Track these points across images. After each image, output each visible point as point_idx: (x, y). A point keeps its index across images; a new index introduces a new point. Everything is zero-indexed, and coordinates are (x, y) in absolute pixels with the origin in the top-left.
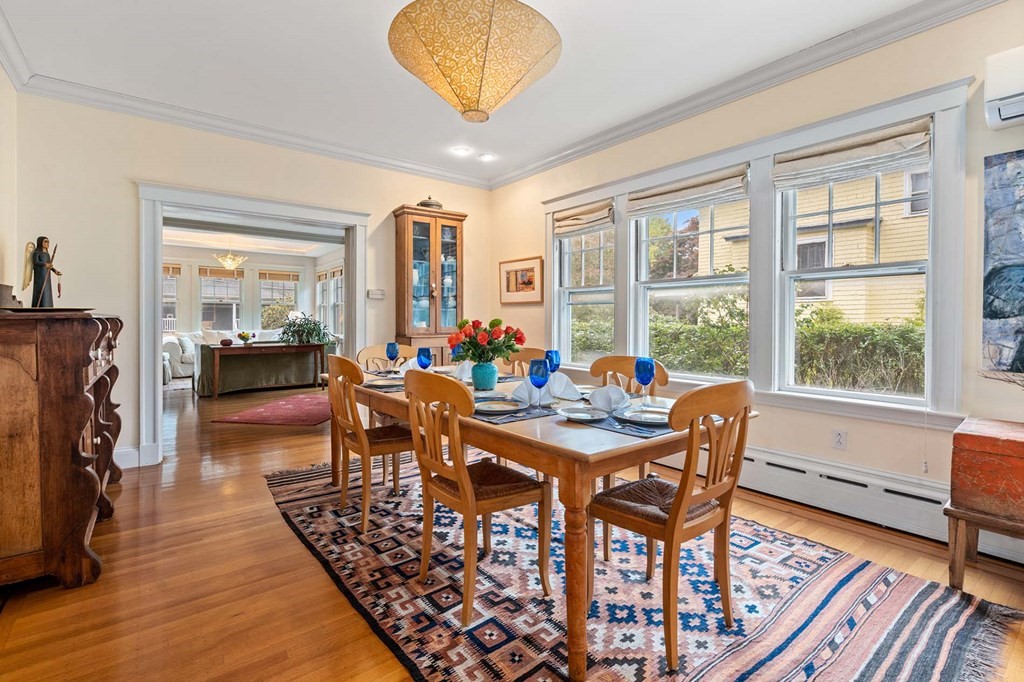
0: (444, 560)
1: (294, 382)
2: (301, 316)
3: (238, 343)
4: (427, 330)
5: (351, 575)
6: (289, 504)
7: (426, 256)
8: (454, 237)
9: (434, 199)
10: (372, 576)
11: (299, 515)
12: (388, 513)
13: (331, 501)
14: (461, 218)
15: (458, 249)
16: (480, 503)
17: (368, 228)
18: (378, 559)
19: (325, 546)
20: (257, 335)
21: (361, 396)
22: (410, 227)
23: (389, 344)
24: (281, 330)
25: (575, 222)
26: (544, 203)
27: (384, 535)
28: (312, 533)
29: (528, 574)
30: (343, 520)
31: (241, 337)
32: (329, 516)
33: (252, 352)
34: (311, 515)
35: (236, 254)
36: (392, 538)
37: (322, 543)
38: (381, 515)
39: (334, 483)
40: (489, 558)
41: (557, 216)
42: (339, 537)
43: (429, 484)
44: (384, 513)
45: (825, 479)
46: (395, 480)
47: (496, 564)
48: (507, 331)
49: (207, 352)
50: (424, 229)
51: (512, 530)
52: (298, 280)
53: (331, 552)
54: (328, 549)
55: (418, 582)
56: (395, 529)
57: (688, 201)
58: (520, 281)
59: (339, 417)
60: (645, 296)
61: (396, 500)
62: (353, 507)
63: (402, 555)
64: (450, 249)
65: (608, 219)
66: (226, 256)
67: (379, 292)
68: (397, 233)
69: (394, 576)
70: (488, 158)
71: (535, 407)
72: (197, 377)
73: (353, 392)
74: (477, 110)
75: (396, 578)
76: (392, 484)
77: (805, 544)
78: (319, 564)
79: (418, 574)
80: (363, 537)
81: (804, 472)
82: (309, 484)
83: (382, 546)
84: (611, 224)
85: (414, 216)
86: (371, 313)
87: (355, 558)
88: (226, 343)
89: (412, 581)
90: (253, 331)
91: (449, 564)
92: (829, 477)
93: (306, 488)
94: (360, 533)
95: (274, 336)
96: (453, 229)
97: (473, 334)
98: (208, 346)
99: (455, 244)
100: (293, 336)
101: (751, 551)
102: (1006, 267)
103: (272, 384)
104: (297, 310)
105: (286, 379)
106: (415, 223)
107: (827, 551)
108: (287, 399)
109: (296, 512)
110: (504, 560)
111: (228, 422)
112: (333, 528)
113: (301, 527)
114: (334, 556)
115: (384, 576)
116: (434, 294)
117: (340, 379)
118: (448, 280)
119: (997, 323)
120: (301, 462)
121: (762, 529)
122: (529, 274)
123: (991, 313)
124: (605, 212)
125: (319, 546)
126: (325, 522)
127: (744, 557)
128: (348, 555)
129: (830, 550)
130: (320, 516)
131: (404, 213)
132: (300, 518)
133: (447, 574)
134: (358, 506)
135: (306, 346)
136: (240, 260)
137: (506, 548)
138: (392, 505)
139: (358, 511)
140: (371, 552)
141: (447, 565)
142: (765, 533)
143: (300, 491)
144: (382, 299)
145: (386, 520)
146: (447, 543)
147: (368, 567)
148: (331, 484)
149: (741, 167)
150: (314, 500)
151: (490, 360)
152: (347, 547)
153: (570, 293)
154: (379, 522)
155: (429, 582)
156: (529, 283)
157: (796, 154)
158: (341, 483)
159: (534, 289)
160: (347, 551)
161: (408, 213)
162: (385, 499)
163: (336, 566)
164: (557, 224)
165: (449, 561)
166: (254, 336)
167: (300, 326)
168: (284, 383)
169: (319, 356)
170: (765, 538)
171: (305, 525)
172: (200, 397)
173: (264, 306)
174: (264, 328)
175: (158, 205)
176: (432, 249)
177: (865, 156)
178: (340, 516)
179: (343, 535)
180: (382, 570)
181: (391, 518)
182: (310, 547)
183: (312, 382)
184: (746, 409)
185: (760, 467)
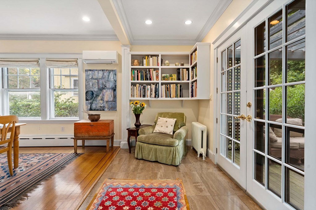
45: (59, 139)
77: (48, 154)
81: (54, 138)
92: (60, 138)
101: (30, 160)
102: (88, 91)
119: (87, 101)
123: (87, 100)
127: (27, 161)
129: (54, 154)
142: (38, 155)
149: (37, 59)
157: (51, 59)
177: (65, 64)
184: (14, 122)
185: (44, 140)
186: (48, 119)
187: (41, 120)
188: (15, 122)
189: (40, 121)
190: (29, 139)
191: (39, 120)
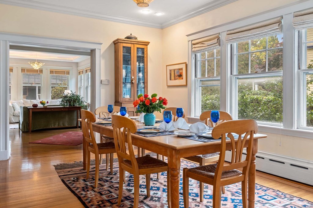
0: (129, 198)
1: (67, 125)
2: (70, 92)
3: (40, 106)
4: (130, 99)
5: (89, 202)
6: (64, 176)
7: (130, 63)
8: (143, 53)
9: (133, 35)
10: (98, 203)
11: (68, 181)
12: (107, 181)
13: (82, 176)
14: (146, 44)
15: (145, 59)
16: (140, 170)
17: (101, 50)
18: (101, 197)
19: (79, 192)
20: (49, 102)
21: (95, 128)
22: (121, 49)
23: (109, 106)
24: (61, 100)
25: (202, 45)
26: (188, 36)
27: (105, 189)
28: (74, 187)
29: (164, 205)
30: (88, 183)
31: (41, 103)
32: (81, 181)
33: (47, 110)
34: (74, 181)
35: (39, 61)
36: (108, 190)
37: (78, 191)
38: (104, 182)
39: (84, 169)
40: (149, 199)
41: (193, 42)
42: (85, 189)
43: (122, 163)
44: (105, 181)
46: (111, 168)
47: (152, 201)
48: (159, 99)
49: (26, 110)
50: (128, 50)
51: (161, 189)
52: (69, 74)
53: (82, 194)
54: (80, 193)
55: (117, 206)
56: (110, 187)
57: (254, 35)
58: (176, 75)
59: (86, 137)
60: (236, 82)
61: (111, 176)
62: (92, 178)
63: (112, 196)
64: (142, 59)
65: (217, 44)
66: (34, 63)
67: (106, 81)
68: (115, 52)
69: (107, 203)
70: (159, 14)
71: (166, 132)
72: (21, 122)
73: (91, 126)
74: (143, 3)
75: (108, 204)
76: (110, 170)
77: (299, 200)
78: (77, 198)
79: (117, 203)
80: (95, 189)
81: (307, 169)
82: (73, 169)
83: (103, 193)
84: (218, 46)
85: (123, 44)
86: (103, 91)
87: (92, 197)
88: (35, 106)
89: (114, 205)
90: (47, 100)
91: (131, 200)
93: (72, 170)
94: (94, 188)
95: (57, 103)
96: (143, 49)
97: (144, 100)
98: (27, 107)
99: (144, 56)
100: (66, 102)
101: (270, 202)
103: (56, 126)
104: (69, 90)
105: (63, 124)
106: (124, 47)
107: (308, 203)
108: (64, 133)
109: (68, 179)
110: (155, 200)
111: (36, 143)
112: (83, 186)
113: (69, 185)
114: (83, 195)
115: (103, 203)
116: (133, 82)
117: (86, 120)
118: (141, 75)
120: (70, 160)
121: (280, 193)
122: (180, 71)
124: (215, 41)
125: (77, 192)
126: (80, 183)
127: (266, 203)
128: (89, 195)
129: (310, 203)
130: (78, 181)
131: (118, 42)
132: (69, 182)
133: (129, 203)
134: (94, 178)
135: (72, 108)
136: (41, 64)
137: (157, 196)
138: (109, 178)
139: (94, 180)
140: (99, 195)
141: (130, 200)
142: (281, 195)
143: (69, 172)
144: (108, 84)
145: (106, 184)
146: (132, 193)
147: (97, 200)
148: (83, 169)
149: (278, 19)
150: (75, 175)
151: (152, 112)
152: (88, 193)
153: (200, 81)
154: (103, 184)
155: (122, 206)
156: (180, 76)
157: (303, 13)
158: (87, 169)
159: (182, 79)
160: (88, 194)
161: (120, 43)
162: (106, 176)
163: (84, 199)
164: (194, 46)
165: (131, 199)
166: (48, 103)
167: (70, 97)
168: (62, 126)
169: (79, 112)
170: (280, 197)
171: (71, 184)
172: (23, 132)
173: (52, 87)
174: (52, 98)
175: (8, 42)
176: (132, 59)
178: (86, 181)
179: (87, 188)
180: (103, 201)
181: (108, 183)
182: (73, 192)
183: (75, 125)
184: (251, 131)
185: (287, 167)
186: (295, 128)
187: (282, 128)
188: (253, 132)
189: (282, 130)
190: (264, 158)
191: (279, 127)
